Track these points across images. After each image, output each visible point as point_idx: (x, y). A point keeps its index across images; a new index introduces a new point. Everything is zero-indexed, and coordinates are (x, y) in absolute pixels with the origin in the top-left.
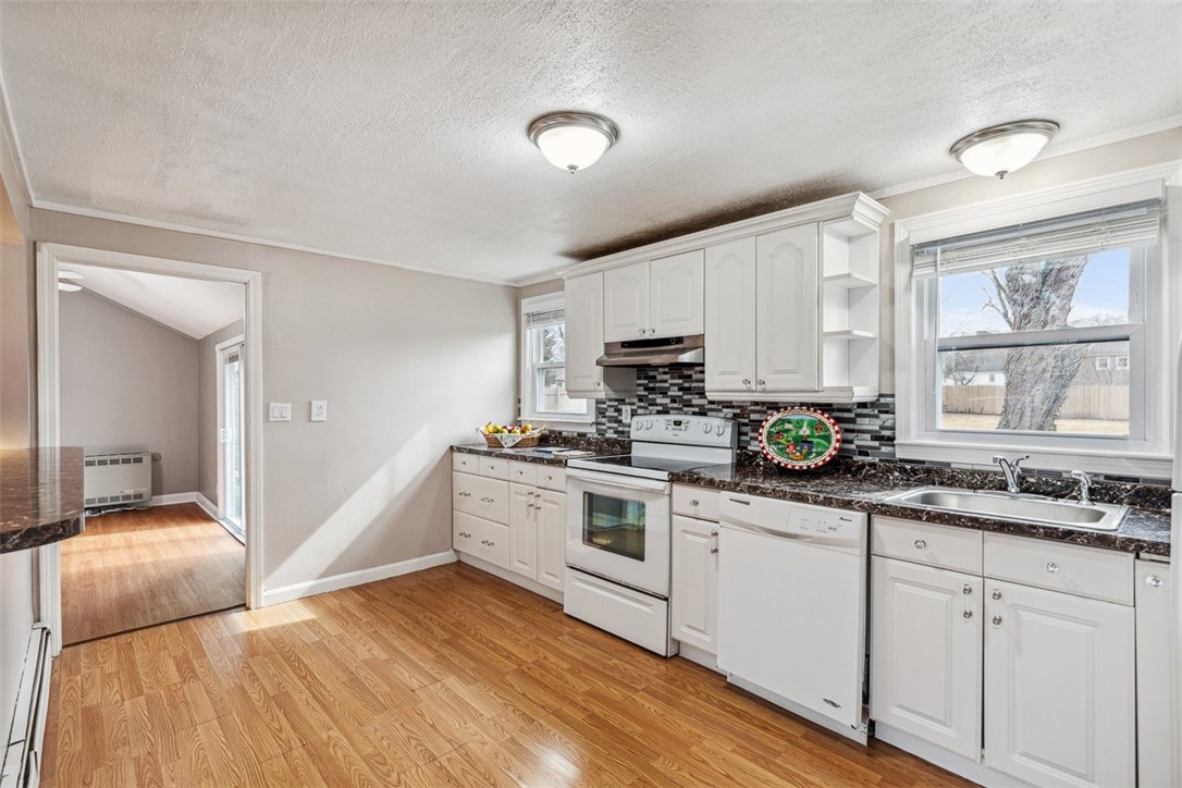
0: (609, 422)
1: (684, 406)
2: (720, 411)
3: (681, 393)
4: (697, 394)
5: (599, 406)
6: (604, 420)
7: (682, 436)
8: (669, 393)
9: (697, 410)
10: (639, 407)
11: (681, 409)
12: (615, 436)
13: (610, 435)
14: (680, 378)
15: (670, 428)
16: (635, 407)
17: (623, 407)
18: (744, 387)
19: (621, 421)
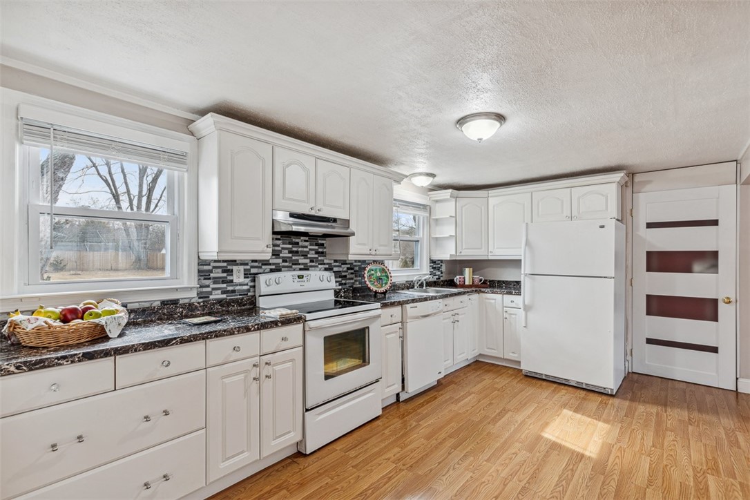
0: (214, 283)
1: (293, 264)
2: (317, 267)
3: (290, 255)
4: (302, 255)
5: (201, 267)
6: (207, 282)
7: (307, 286)
8: (281, 255)
9: (302, 267)
10: (252, 267)
11: (291, 267)
12: (224, 296)
13: (217, 295)
14: (290, 243)
15: (296, 281)
16: (248, 267)
17: (235, 268)
18: (368, 252)
19: (232, 281)
